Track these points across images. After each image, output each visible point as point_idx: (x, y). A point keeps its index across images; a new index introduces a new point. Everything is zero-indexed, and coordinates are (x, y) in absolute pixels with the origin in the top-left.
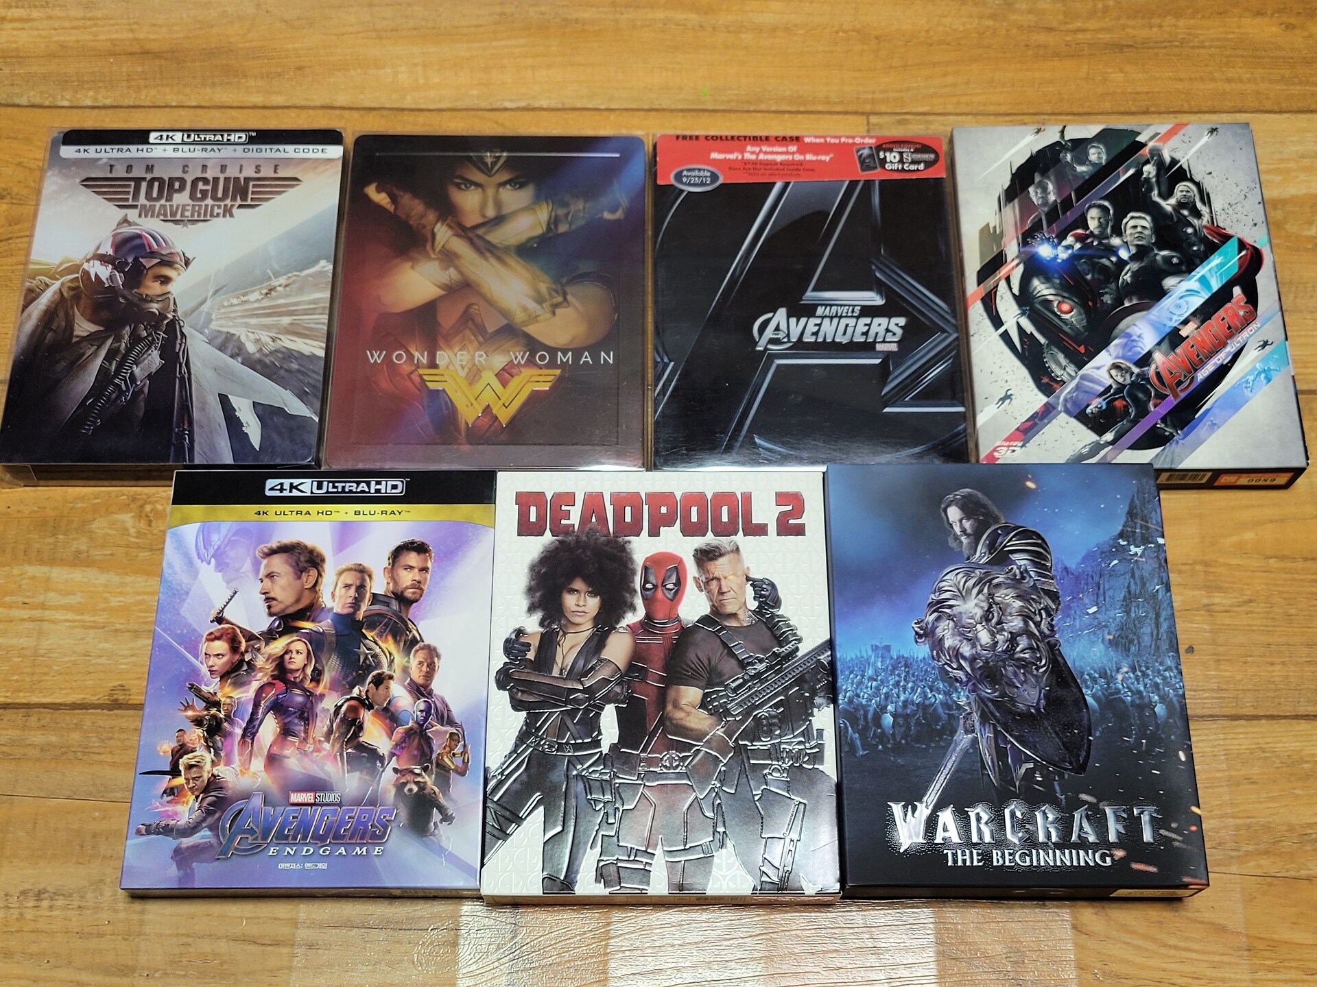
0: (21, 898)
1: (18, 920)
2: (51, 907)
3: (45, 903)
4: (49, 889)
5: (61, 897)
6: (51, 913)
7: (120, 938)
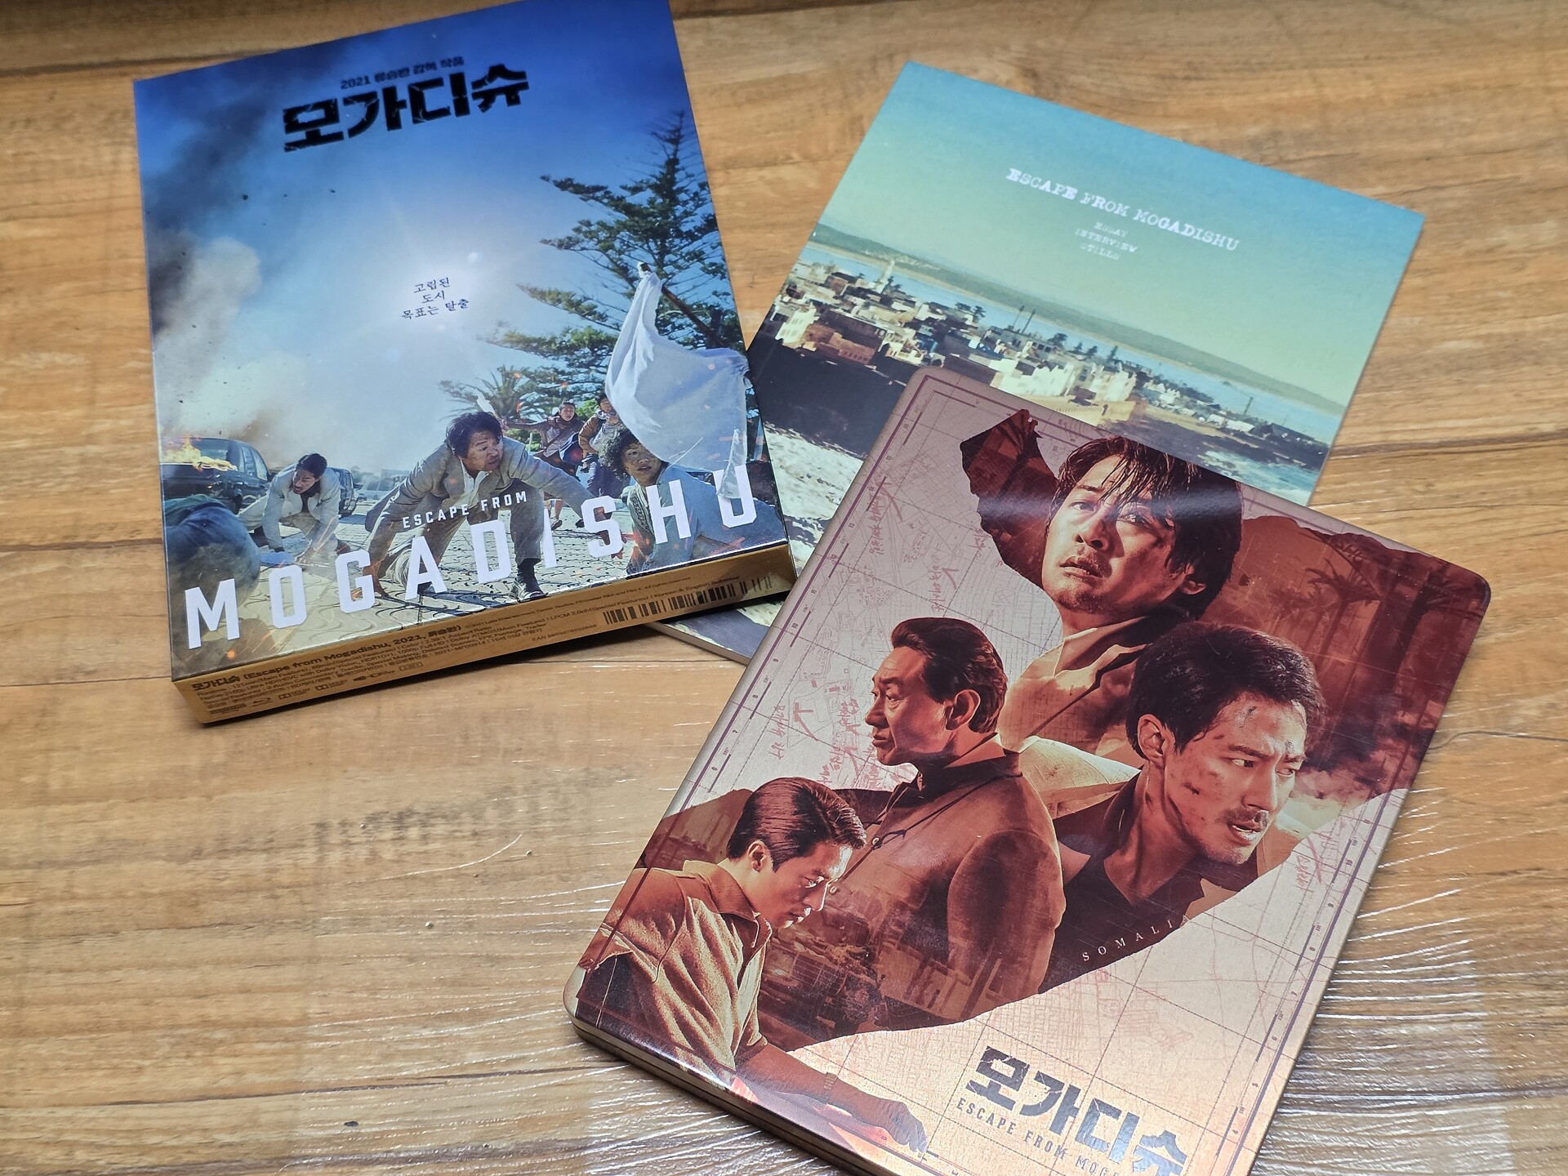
0: (370, 827)
1: (368, 862)
2: (425, 838)
3: (414, 833)
4: (417, 808)
5: (440, 821)
6: (425, 848)
7: (553, 877)
